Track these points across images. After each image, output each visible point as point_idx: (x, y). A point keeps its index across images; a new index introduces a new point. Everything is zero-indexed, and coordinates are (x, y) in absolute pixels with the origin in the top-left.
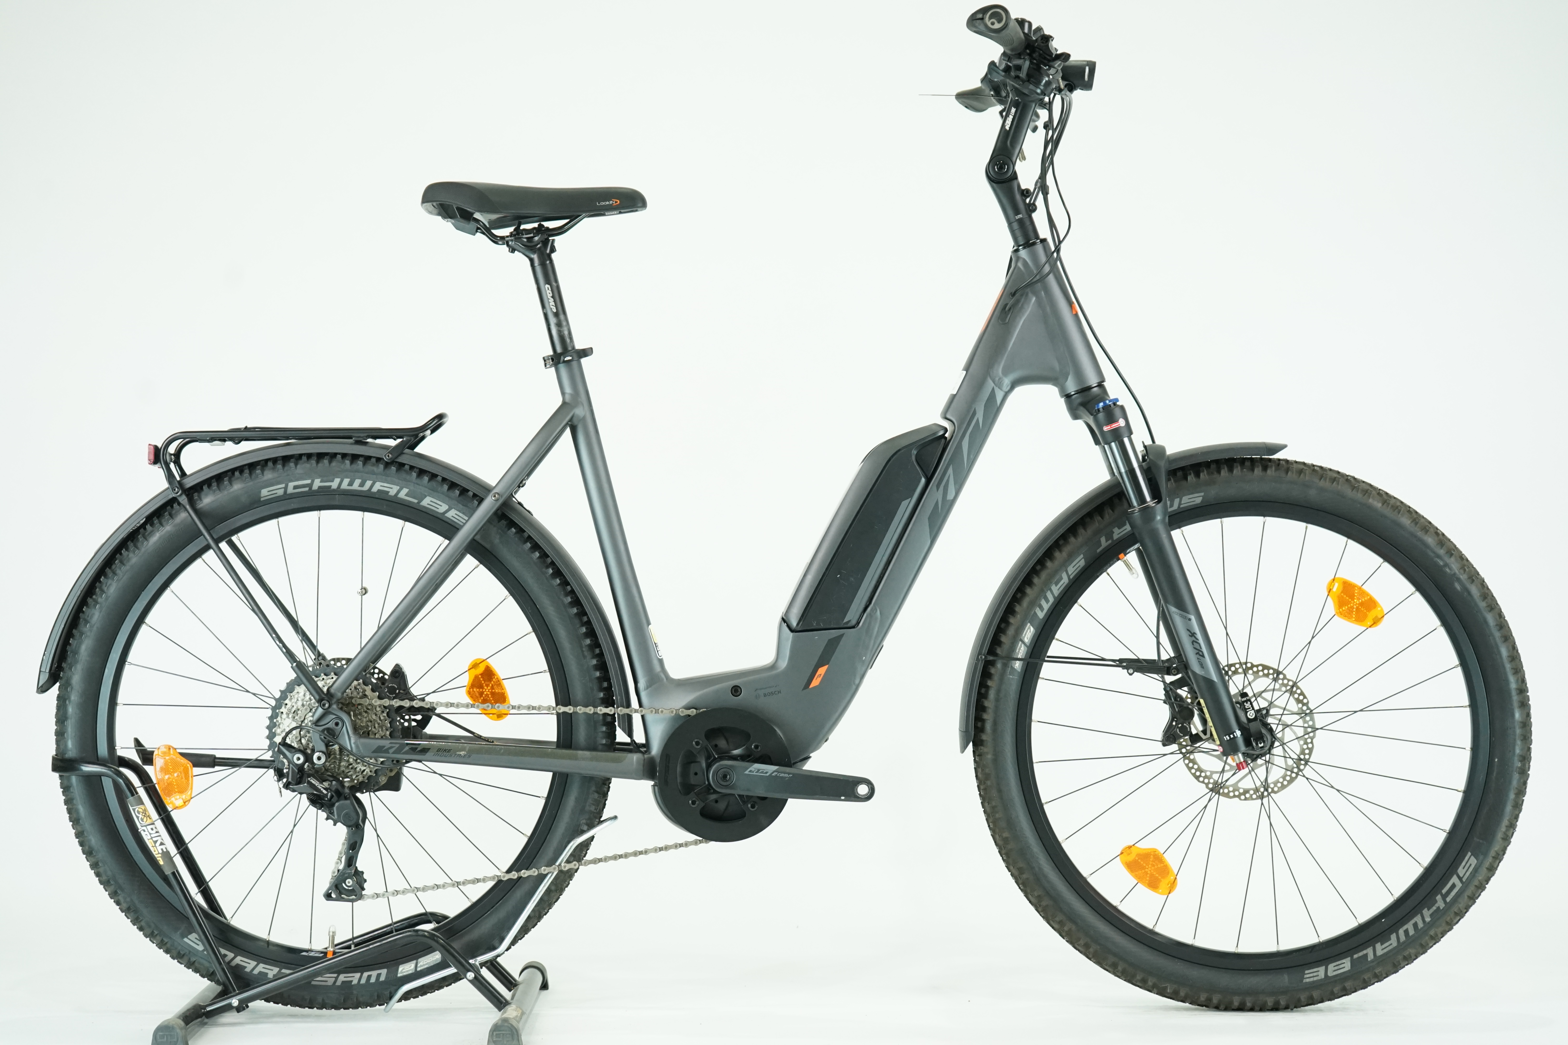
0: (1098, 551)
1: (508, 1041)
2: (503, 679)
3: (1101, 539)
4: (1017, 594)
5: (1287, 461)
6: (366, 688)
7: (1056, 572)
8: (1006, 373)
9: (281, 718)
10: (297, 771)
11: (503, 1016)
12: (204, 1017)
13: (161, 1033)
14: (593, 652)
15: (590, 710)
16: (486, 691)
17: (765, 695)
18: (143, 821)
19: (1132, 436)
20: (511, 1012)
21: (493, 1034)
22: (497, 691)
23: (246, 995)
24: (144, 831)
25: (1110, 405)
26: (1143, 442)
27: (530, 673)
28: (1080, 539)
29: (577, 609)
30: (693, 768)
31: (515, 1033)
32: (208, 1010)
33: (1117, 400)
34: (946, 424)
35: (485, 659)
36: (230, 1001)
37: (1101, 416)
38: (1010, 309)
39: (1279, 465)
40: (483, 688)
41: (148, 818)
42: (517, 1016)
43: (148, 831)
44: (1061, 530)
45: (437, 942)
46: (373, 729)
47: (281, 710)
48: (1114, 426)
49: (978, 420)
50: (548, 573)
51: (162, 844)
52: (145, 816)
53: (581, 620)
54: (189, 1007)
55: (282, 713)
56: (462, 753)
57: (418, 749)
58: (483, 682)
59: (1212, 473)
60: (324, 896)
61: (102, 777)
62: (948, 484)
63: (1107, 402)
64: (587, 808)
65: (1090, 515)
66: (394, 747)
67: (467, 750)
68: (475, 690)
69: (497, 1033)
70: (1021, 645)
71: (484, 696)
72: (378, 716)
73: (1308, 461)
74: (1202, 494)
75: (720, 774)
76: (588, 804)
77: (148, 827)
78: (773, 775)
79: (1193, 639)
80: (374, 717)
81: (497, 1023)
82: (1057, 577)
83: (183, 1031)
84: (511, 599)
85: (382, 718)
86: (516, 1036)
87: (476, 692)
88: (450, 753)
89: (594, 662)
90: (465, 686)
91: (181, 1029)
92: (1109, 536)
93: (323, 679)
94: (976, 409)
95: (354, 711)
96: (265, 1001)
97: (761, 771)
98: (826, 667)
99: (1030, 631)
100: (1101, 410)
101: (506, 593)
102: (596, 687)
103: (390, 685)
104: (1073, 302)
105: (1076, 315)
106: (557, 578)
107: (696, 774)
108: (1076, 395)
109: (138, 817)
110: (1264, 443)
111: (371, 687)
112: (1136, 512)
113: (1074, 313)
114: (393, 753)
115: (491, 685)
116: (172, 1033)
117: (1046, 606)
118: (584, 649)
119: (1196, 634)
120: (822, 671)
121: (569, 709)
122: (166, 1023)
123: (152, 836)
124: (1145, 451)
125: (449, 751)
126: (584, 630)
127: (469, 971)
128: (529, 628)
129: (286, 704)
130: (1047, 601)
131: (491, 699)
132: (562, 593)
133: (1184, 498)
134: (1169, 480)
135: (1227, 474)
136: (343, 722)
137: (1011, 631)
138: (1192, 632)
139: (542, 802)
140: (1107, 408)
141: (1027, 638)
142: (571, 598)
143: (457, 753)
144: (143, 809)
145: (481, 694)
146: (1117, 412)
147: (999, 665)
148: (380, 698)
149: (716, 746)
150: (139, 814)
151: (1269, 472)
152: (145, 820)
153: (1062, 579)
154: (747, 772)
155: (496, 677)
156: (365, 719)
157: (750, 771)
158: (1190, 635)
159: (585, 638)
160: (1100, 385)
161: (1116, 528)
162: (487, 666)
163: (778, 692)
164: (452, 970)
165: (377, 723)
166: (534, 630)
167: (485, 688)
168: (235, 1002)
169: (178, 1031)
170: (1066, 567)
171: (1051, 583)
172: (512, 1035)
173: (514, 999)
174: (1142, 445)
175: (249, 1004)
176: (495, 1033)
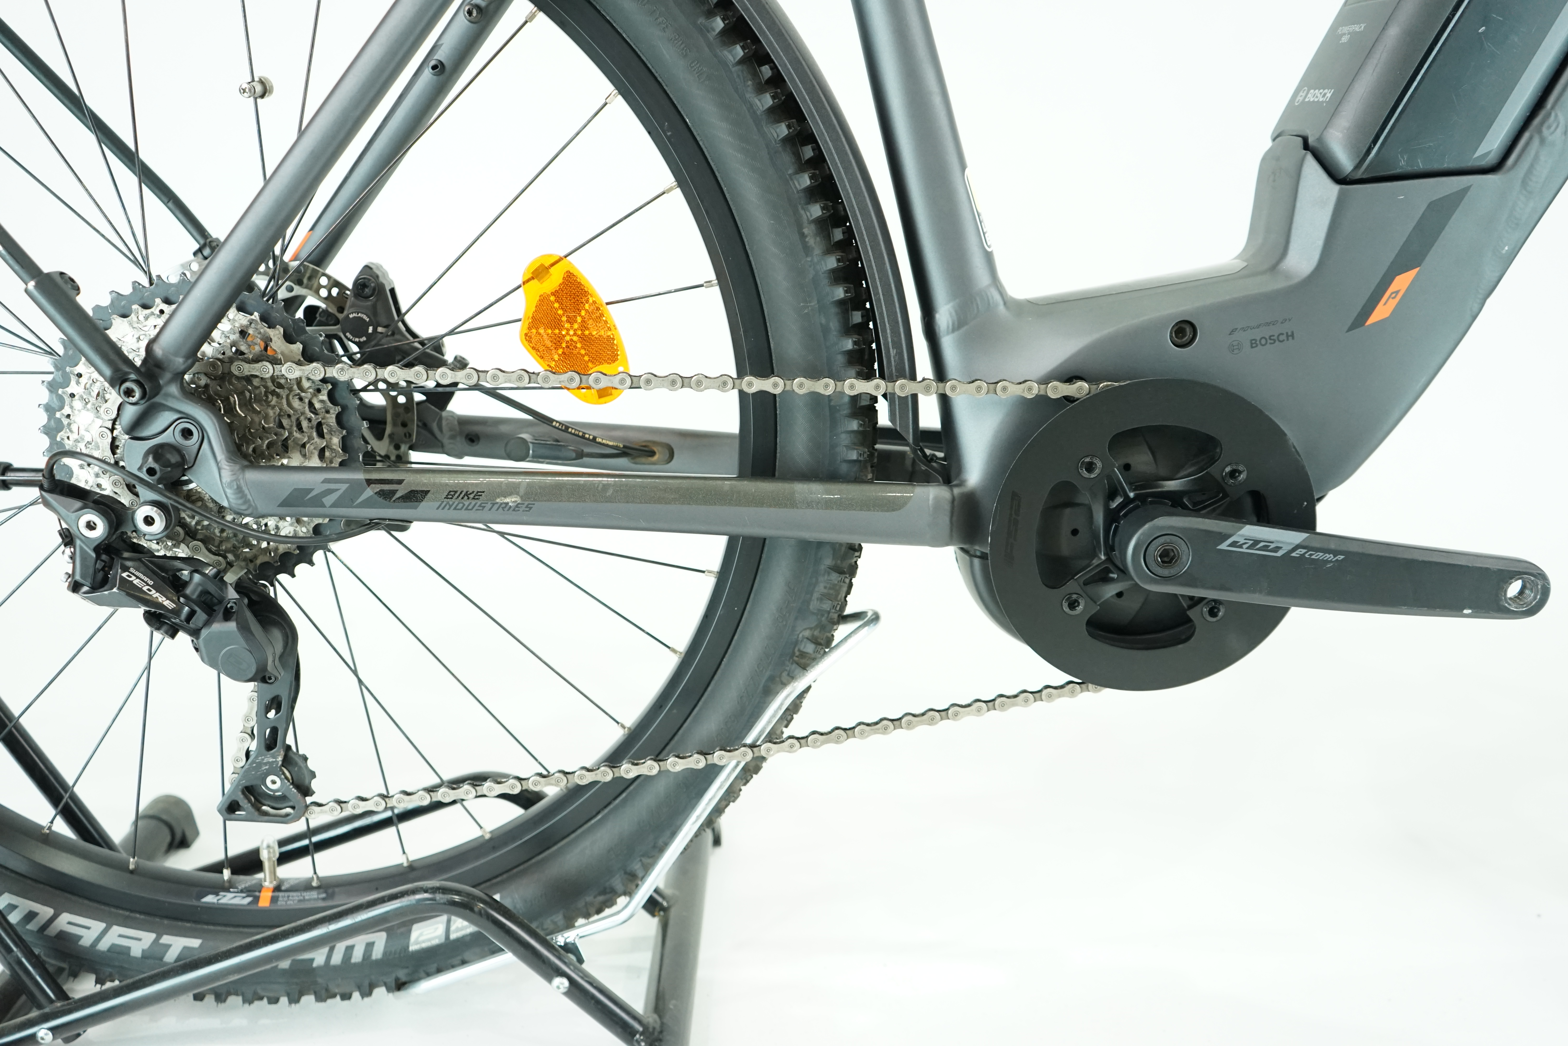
2: (608, 304)
6: (271, 332)
9: (72, 407)
10: (94, 555)
14: (828, 236)
15: (826, 387)
16: (568, 334)
17: (1253, 344)
22: (594, 333)
27: (673, 288)
29: (789, 127)
30: (1069, 518)
35: (562, 254)
40: (561, 327)
46: (297, 435)
47: (69, 390)
50: (714, 30)
53: (797, 156)
55: (72, 395)
56: (511, 500)
57: (398, 495)
58: (560, 312)
60: (220, 811)
64: (814, 605)
66: (337, 490)
67: (522, 491)
68: (542, 331)
71: (564, 345)
72: (307, 401)
75: (1155, 550)
76: (816, 595)
78: (1294, 554)
80: (296, 403)
84: (620, 105)
85: (317, 405)
87: (545, 336)
88: (479, 502)
89: (832, 262)
90: (519, 320)
93: (162, 312)
95: (241, 394)
97: (1262, 544)
98: (1411, 274)
101: (607, 87)
102: (834, 325)
103: (351, 316)
106: (734, 43)
107: (1075, 532)
111: (282, 330)
114: (334, 505)
115: (579, 319)
118: (806, 231)
120: (1402, 282)
121: (772, 385)
125: (477, 495)
126: (805, 180)
128: (668, 178)
129: (80, 375)
131: (583, 352)
132: (750, 83)
136: (202, 430)
139: (708, 584)
142: (773, 98)
143: (498, 500)
145: (557, 341)
148: (308, 357)
149: (1127, 467)
154: (1224, 546)
155: (591, 301)
156: (271, 413)
157: (1234, 544)
159: (808, 203)
162: (568, 272)
163: (1288, 336)
165: (306, 418)
166: (681, 183)
167: (567, 325)
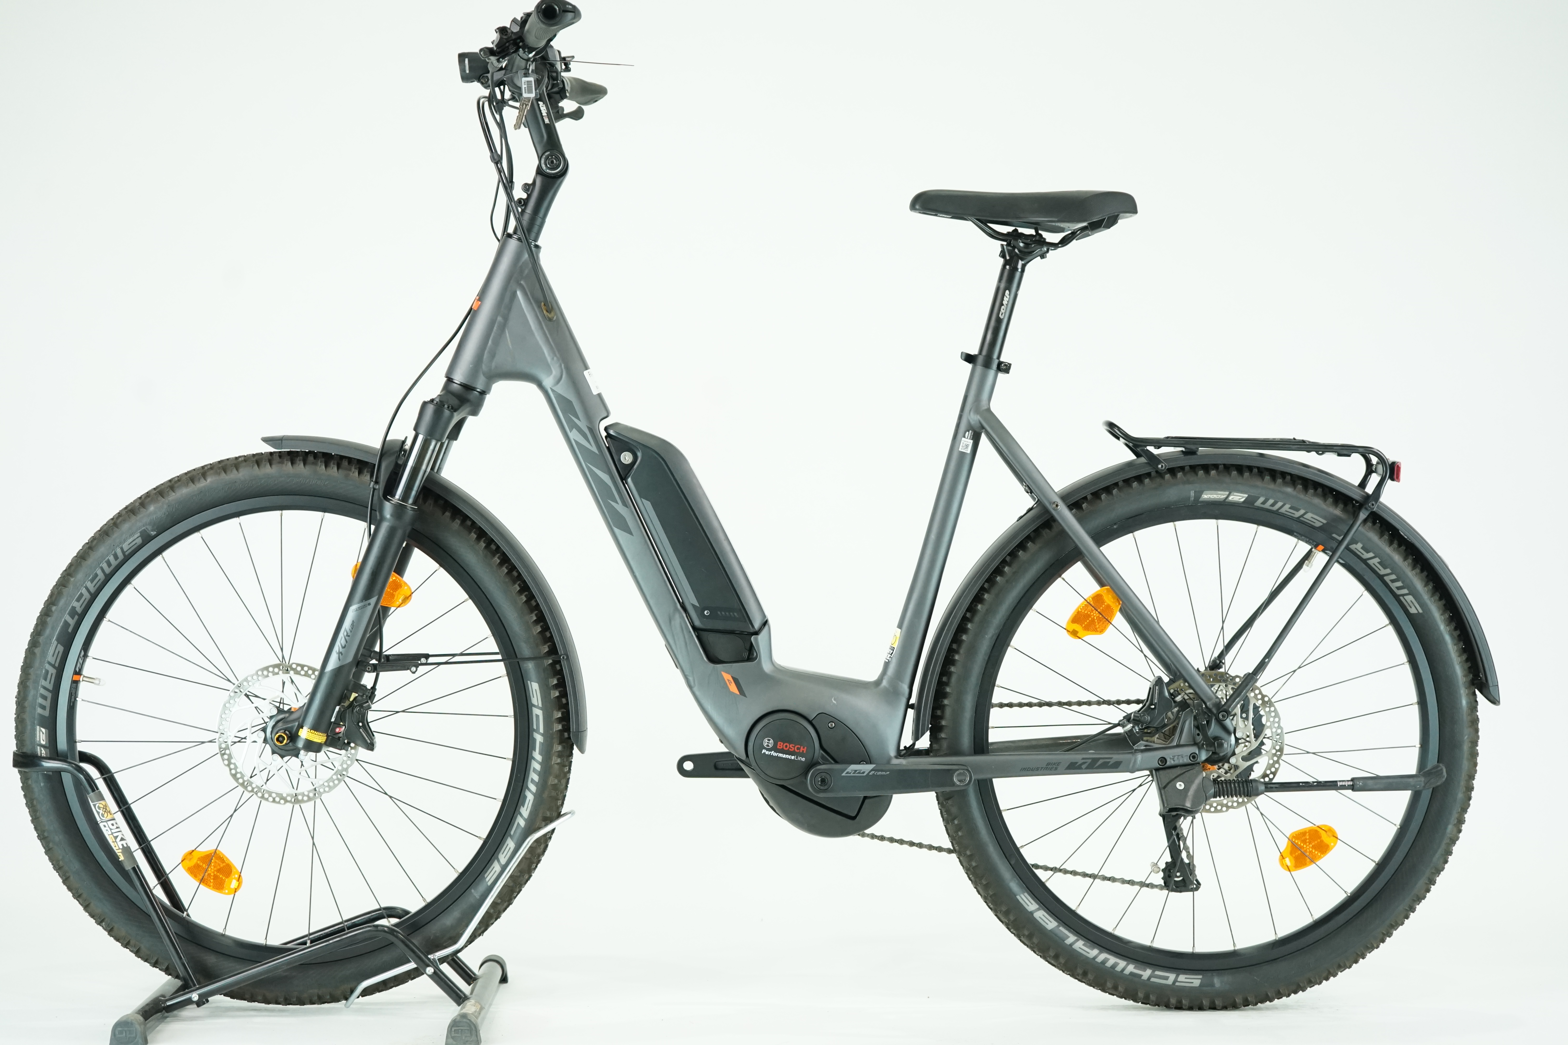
1: (466, 1037)
11: (462, 1011)
12: (164, 1011)
13: (120, 1029)
18: (104, 817)
20: (470, 1007)
21: (451, 1029)
23: (206, 990)
24: (105, 826)
31: (474, 1029)
32: (168, 1004)
36: (191, 996)
41: (109, 814)
42: (475, 1011)
43: (109, 827)
45: (397, 937)
51: (122, 839)
52: (105, 811)
54: (148, 1002)
61: (62, 773)
69: (456, 1028)
77: (108, 822)
81: (455, 1019)
83: (142, 1027)
86: (474, 1032)
91: (140, 1024)
96: (224, 996)
109: (98, 813)
116: (131, 1029)
122: (124, 1019)
123: (113, 831)
127: (428, 966)
144: (104, 804)
150: (100, 810)
152: (106, 815)
164: (412, 965)
168: (195, 996)
169: (137, 1026)
172: (471, 1031)
173: (474, 994)
175: (209, 999)
176: (453, 1030)
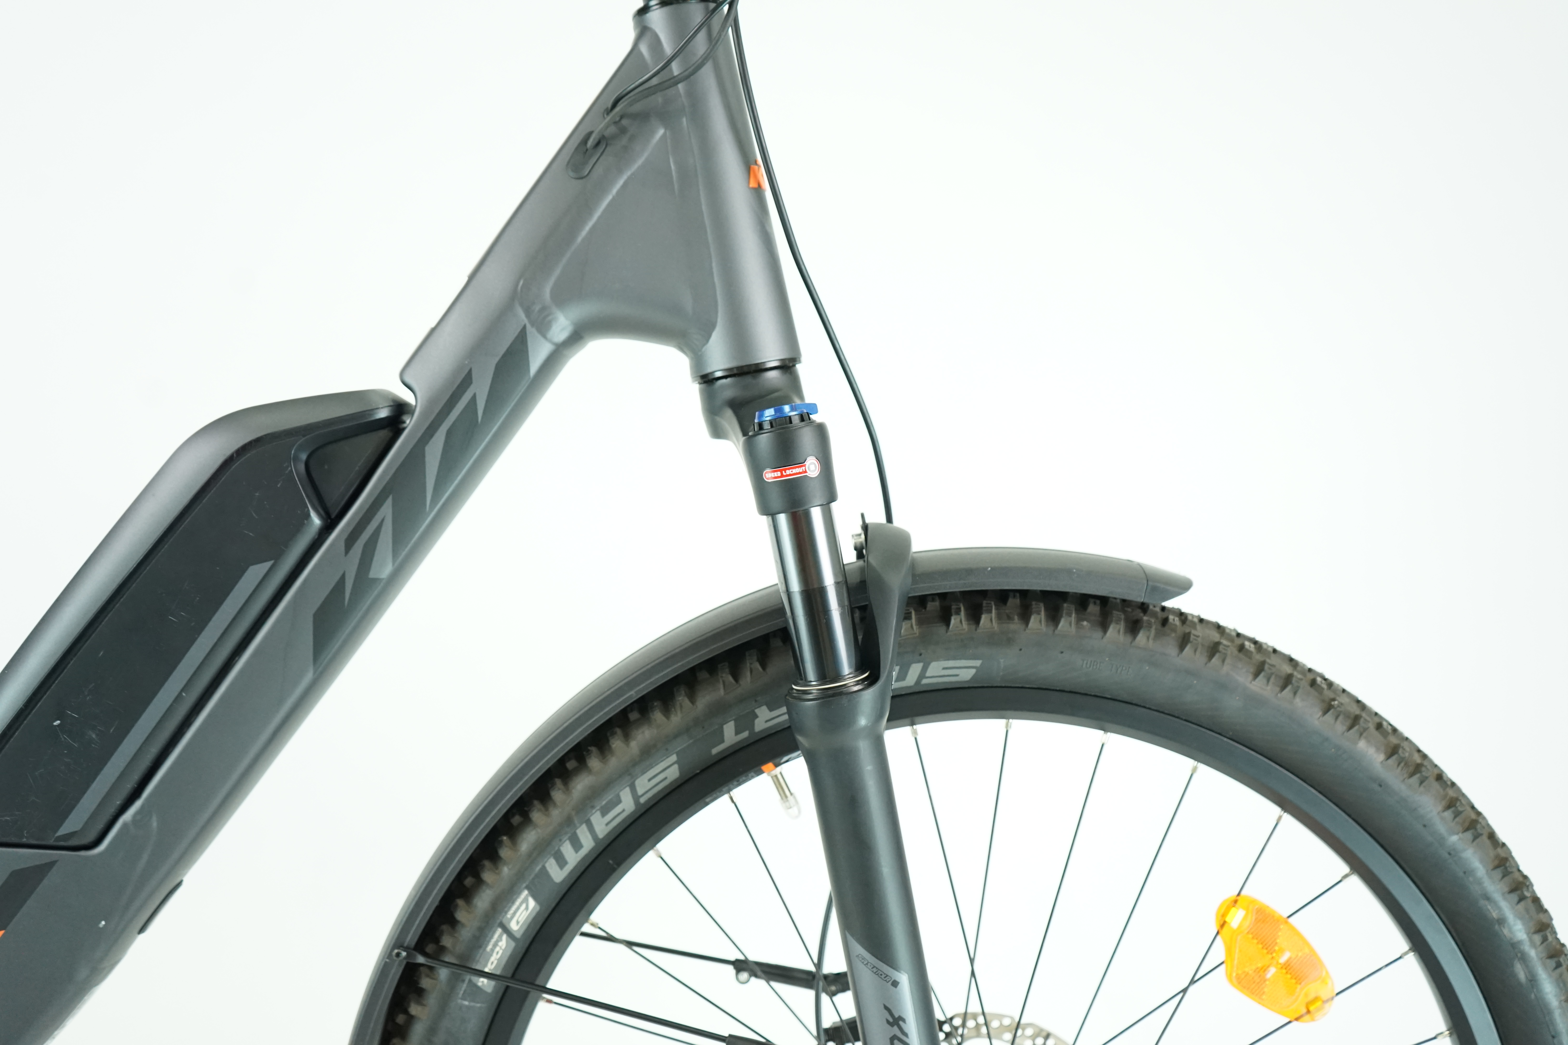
0: (715, 751)
3: (725, 726)
4: (513, 815)
5: (1181, 615)
7: (608, 784)
8: (562, 299)
19: (833, 505)
25: (790, 417)
26: (863, 516)
28: (677, 719)
33: (814, 408)
34: (407, 397)
37: (764, 440)
38: (598, 144)
39: (1165, 622)
44: (632, 692)
48: (792, 472)
49: (474, 399)
59: (1010, 618)
62: (376, 542)
63: (787, 408)
65: (711, 665)
70: (500, 937)
73: (1229, 623)
74: (978, 663)
79: (895, 1030)
82: (609, 796)
92: (745, 721)
94: (473, 370)
99: (527, 908)
100: (767, 426)
104: (756, 162)
105: (758, 191)
108: (729, 380)
110: (1141, 568)
112: (810, 697)
113: (753, 184)
117: (573, 858)
119: (904, 1020)
124: (863, 536)
130: (577, 845)
133: (934, 665)
134: (907, 617)
135: (1043, 626)
137: (483, 900)
138: (896, 1016)
140: (782, 425)
141: (518, 922)
146: (806, 438)
147: (443, 973)
151: (1141, 637)
153: (619, 801)
158: (888, 1022)
160: (788, 366)
161: (764, 708)
170: (634, 778)
171: (593, 807)
174: (861, 523)
